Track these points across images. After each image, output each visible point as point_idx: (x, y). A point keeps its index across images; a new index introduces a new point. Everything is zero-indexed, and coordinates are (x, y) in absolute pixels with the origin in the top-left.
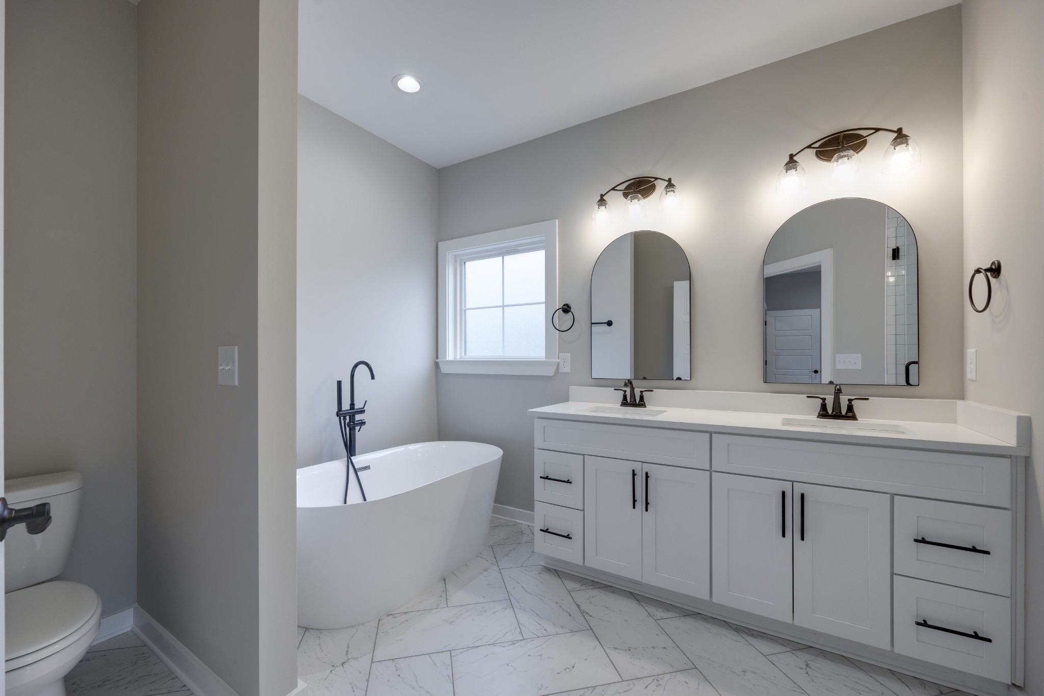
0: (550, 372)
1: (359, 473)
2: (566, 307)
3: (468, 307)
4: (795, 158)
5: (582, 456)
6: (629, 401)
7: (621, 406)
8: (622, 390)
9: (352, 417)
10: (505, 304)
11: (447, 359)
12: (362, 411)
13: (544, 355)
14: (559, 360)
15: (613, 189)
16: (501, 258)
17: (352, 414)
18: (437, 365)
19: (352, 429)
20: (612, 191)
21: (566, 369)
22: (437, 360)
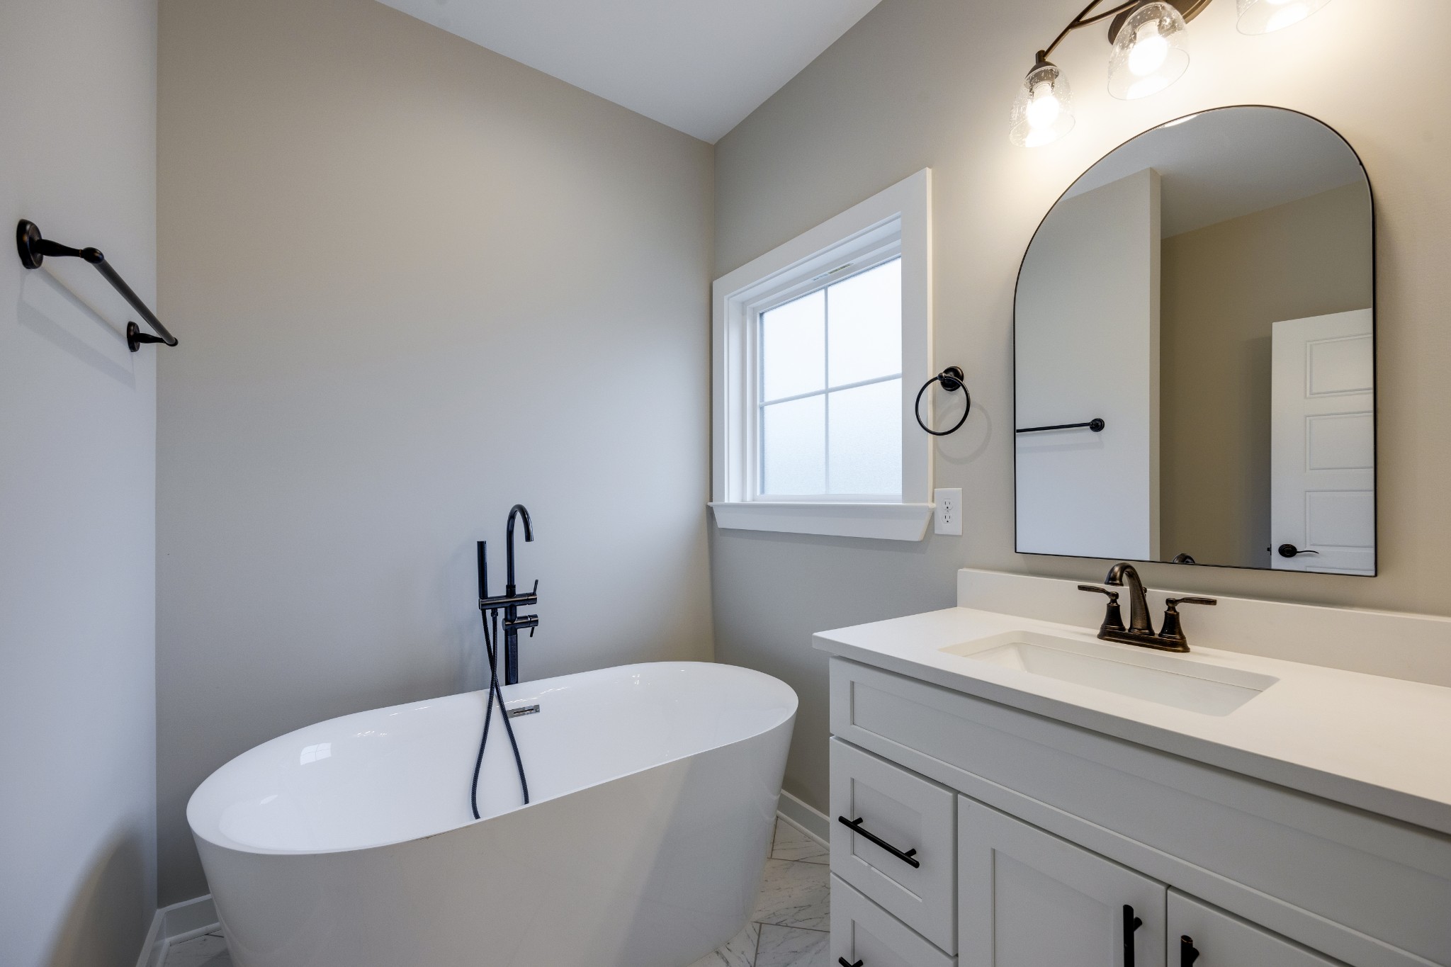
0: (914, 532)
1: (511, 720)
2: (951, 374)
3: (767, 399)
5: (950, 795)
6: (1127, 625)
7: (1101, 636)
8: (1103, 591)
9: (511, 610)
10: (831, 386)
11: (726, 501)
12: (530, 599)
13: (900, 492)
14: (931, 505)
15: (1077, 22)
16: (823, 292)
17: (508, 605)
18: (710, 512)
19: (511, 633)
20: (1072, 32)
21: (951, 526)
22: (710, 504)
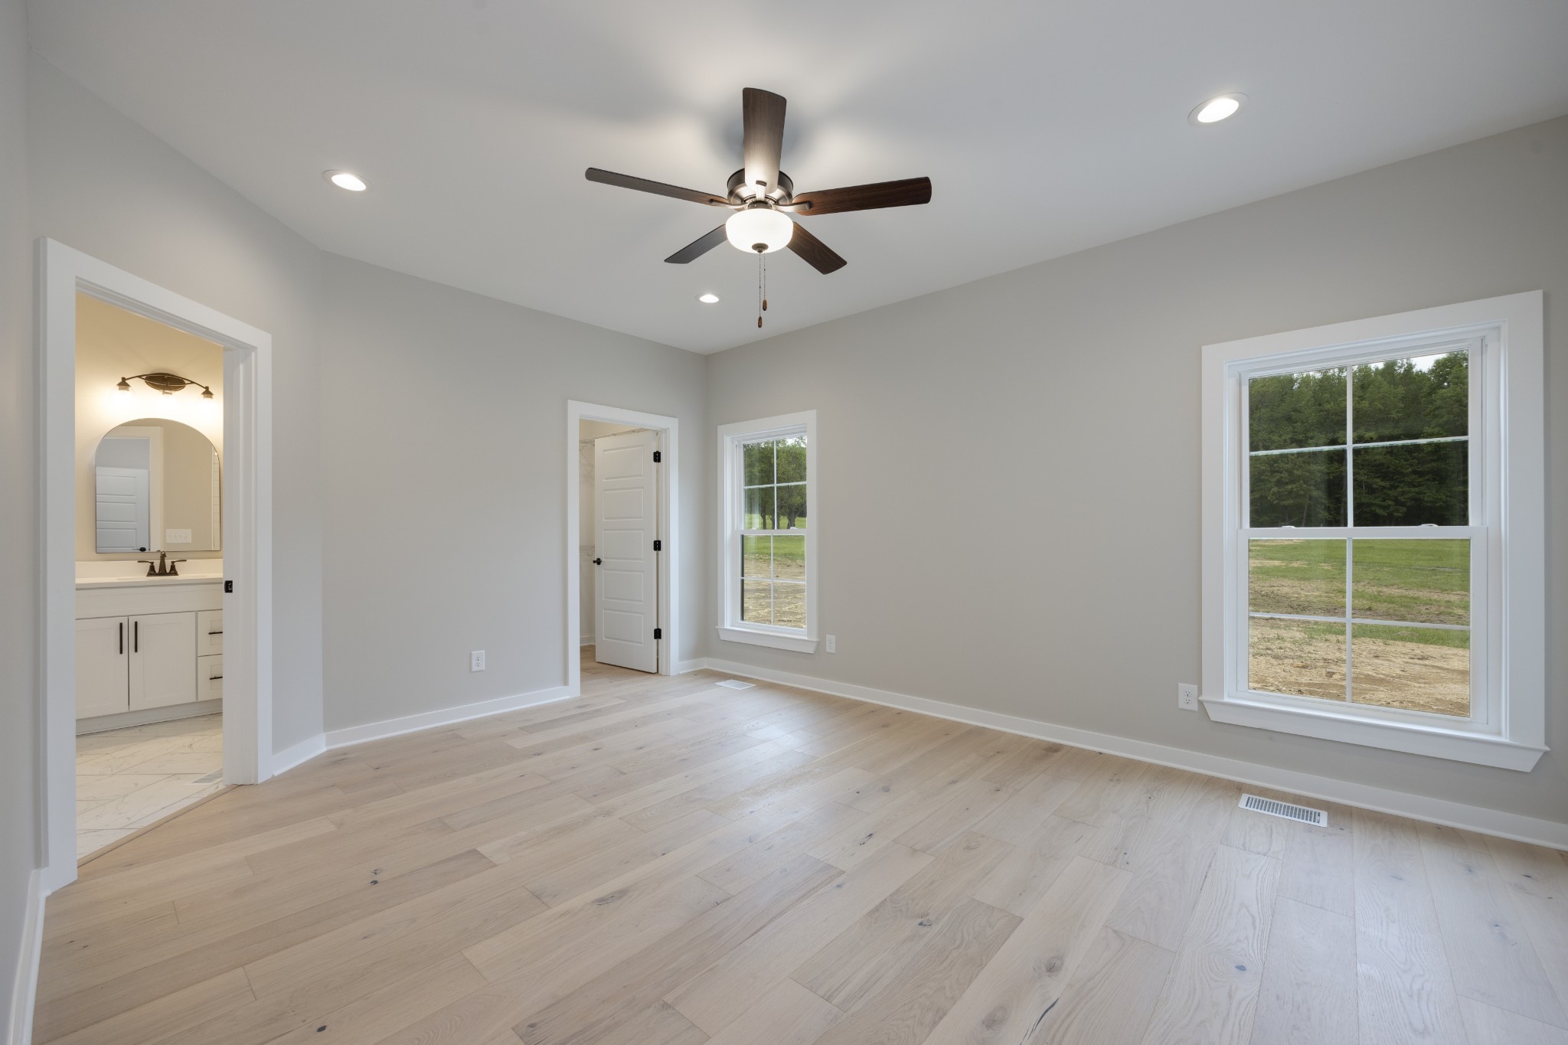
4: (127, 381)
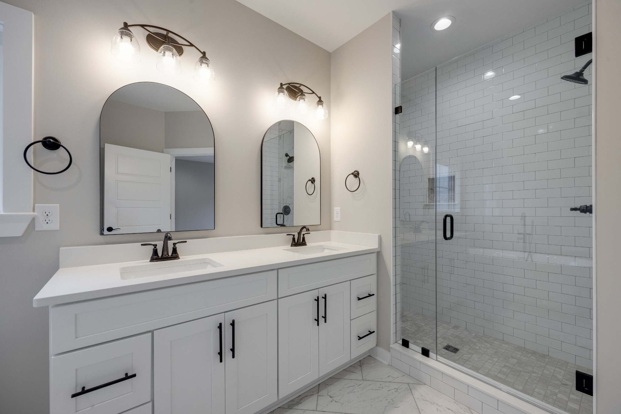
0: (18, 230)
5: (150, 334)
6: (160, 255)
7: (151, 261)
8: (151, 244)
14: (36, 214)
15: (143, 26)
20: (140, 28)
21: (50, 225)
